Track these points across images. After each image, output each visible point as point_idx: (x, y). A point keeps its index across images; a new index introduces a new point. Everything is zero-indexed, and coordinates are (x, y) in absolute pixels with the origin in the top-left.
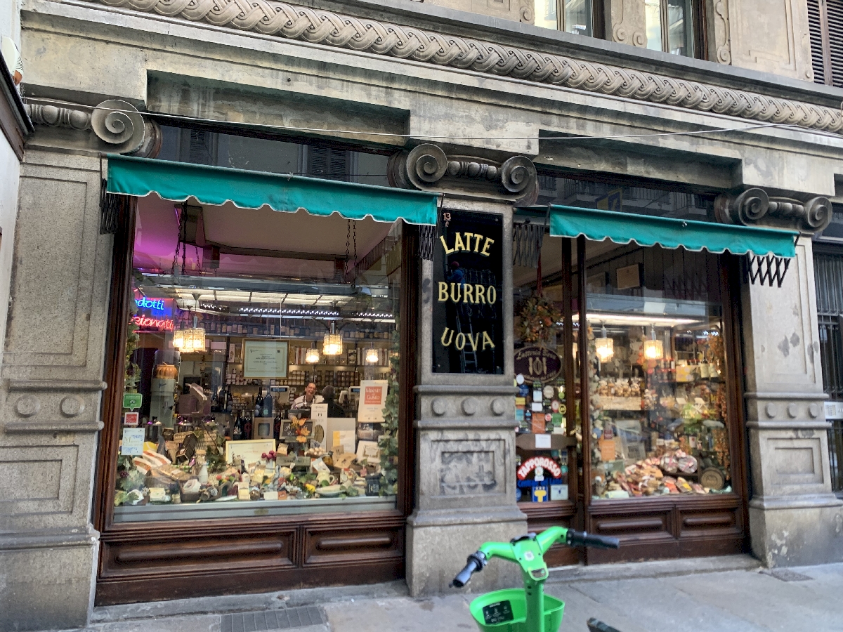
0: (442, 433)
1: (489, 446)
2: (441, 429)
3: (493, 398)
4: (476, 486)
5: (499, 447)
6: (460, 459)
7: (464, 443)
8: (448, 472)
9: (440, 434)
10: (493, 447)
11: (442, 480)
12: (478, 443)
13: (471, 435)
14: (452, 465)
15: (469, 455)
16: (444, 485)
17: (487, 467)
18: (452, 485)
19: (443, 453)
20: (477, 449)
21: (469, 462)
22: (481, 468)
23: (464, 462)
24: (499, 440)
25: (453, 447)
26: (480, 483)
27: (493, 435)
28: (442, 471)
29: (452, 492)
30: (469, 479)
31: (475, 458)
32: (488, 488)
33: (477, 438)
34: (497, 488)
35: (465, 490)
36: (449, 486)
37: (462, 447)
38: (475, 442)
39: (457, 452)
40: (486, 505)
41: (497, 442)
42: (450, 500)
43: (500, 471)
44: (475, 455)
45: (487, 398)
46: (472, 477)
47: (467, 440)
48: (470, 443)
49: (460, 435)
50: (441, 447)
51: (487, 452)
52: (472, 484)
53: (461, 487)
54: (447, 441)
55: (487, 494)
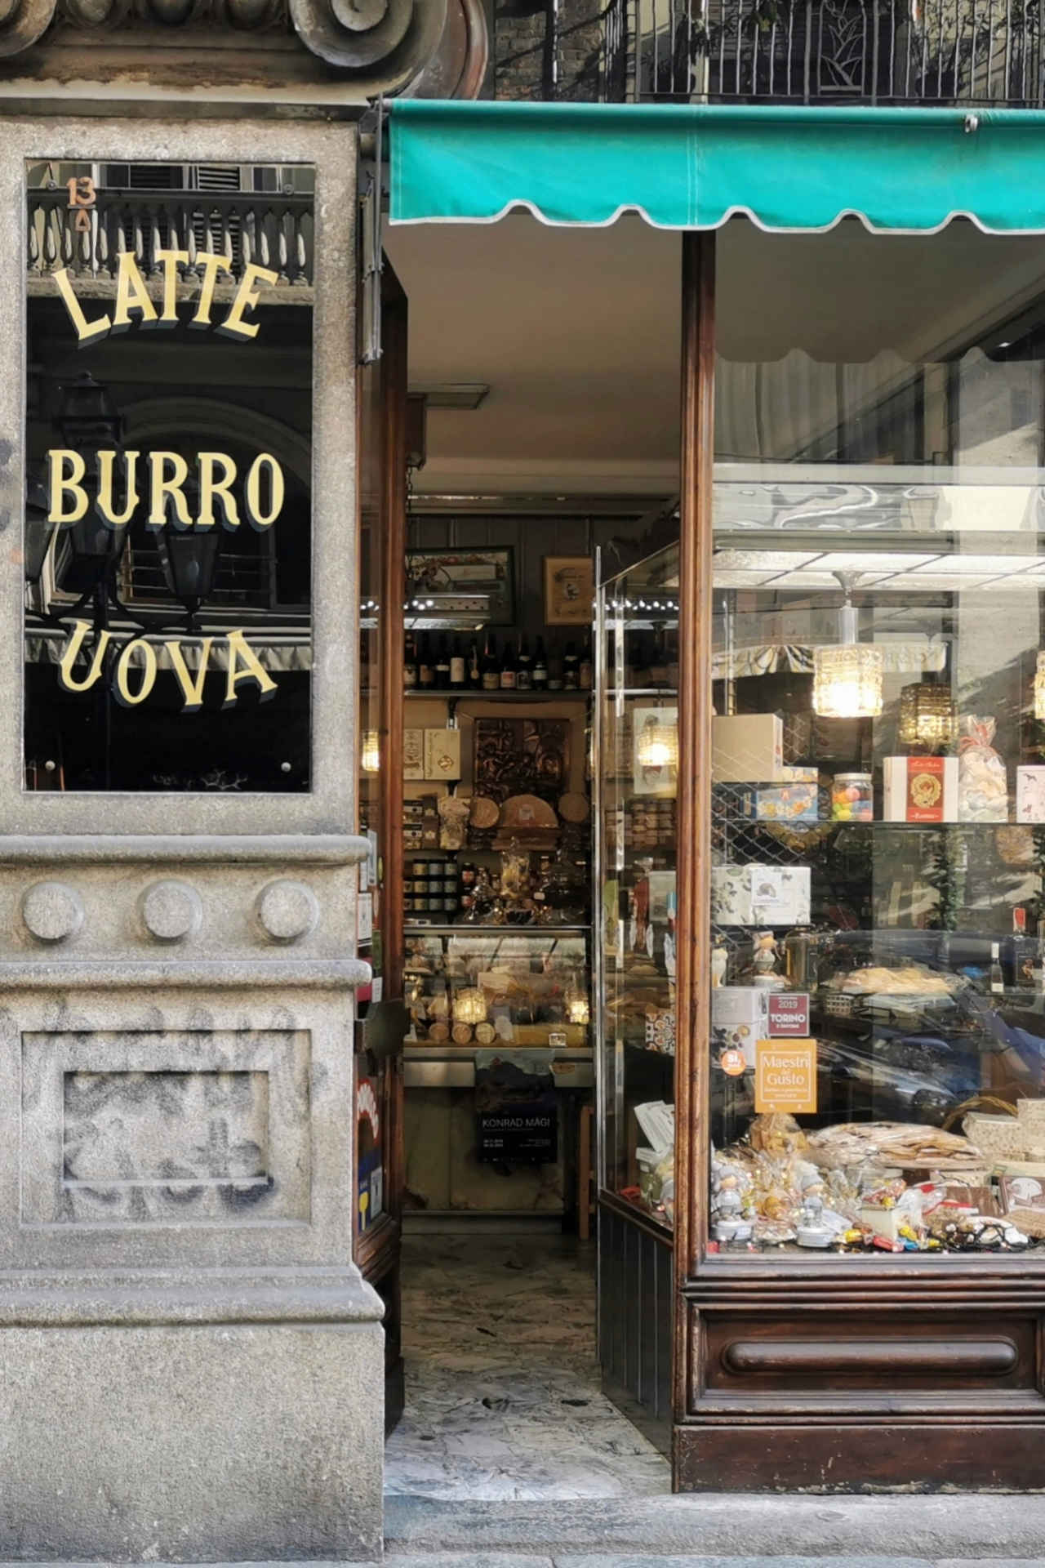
0: (63, 1007)
1: (250, 1054)
2: (58, 992)
3: (263, 880)
4: (195, 1193)
5: (289, 1057)
6: (135, 1098)
7: (152, 1041)
8: (87, 1142)
9: (55, 1010)
10: (266, 1056)
11: (67, 1170)
12: (205, 1044)
13: (176, 1014)
14: (104, 1116)
15: (168, 1085)
16: (71, 1184)
17: (241, 1129)
18: (104, 1186)
19: (70, 1076)
20: (200, 1064)
21: (171, 1110)
22: (218, 1131)
23: (152, 1105)
24: (289, 1032)
25: (104, 1055)
26: (213, 1183)
27: (262, 1015)
28: (66, 1137)
29: (103, 1210)
30: (168, 1169)
31: (192, 1095)
32: (239, 1199)
33: (198, 1024)
34: (277, 1202)
35: (152, 1205)
36: (88, 1191)
37: (141, 1056)
38: (191, 1041)
39: (123, 1074)
40: (230, 1263)
41: (281, 1042)
42: (94, 1239)
43: (287, 1145)
44: (195, 1085)
45: (241, 878)
46: (179, 1162)
47: (160, 1033)
48: (172, 1041)
49: (135, 1013)
50: (62, 1055)
51: (242, 1075)
52: (179, 1185)
53: (137, 1196)
54: (83, 1034)
55: (235, 1223)
